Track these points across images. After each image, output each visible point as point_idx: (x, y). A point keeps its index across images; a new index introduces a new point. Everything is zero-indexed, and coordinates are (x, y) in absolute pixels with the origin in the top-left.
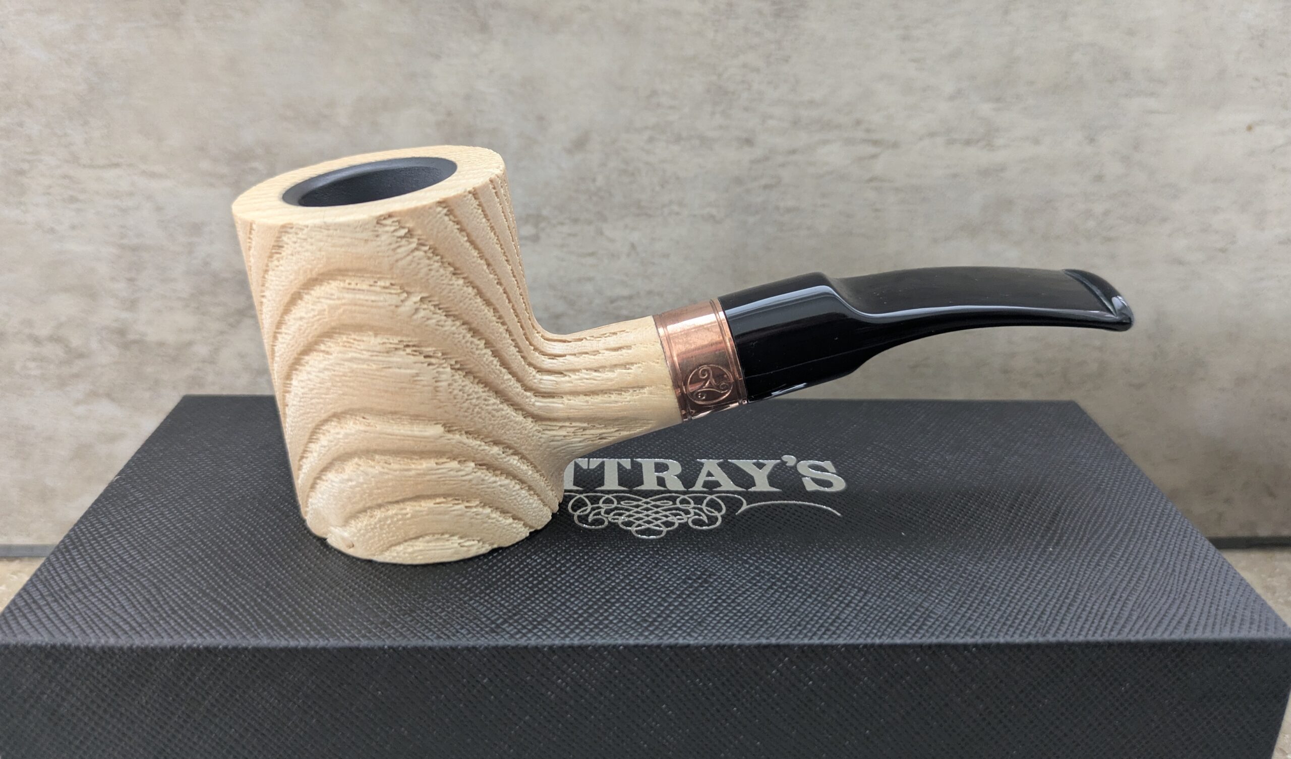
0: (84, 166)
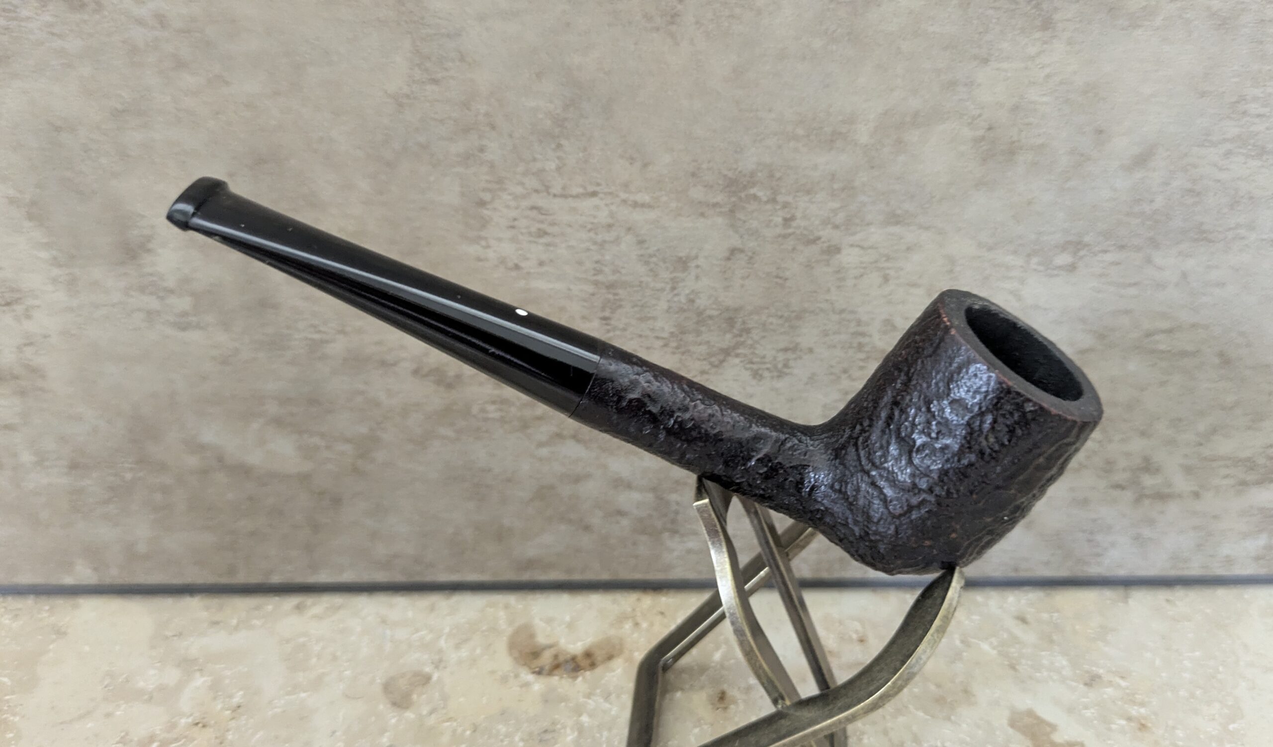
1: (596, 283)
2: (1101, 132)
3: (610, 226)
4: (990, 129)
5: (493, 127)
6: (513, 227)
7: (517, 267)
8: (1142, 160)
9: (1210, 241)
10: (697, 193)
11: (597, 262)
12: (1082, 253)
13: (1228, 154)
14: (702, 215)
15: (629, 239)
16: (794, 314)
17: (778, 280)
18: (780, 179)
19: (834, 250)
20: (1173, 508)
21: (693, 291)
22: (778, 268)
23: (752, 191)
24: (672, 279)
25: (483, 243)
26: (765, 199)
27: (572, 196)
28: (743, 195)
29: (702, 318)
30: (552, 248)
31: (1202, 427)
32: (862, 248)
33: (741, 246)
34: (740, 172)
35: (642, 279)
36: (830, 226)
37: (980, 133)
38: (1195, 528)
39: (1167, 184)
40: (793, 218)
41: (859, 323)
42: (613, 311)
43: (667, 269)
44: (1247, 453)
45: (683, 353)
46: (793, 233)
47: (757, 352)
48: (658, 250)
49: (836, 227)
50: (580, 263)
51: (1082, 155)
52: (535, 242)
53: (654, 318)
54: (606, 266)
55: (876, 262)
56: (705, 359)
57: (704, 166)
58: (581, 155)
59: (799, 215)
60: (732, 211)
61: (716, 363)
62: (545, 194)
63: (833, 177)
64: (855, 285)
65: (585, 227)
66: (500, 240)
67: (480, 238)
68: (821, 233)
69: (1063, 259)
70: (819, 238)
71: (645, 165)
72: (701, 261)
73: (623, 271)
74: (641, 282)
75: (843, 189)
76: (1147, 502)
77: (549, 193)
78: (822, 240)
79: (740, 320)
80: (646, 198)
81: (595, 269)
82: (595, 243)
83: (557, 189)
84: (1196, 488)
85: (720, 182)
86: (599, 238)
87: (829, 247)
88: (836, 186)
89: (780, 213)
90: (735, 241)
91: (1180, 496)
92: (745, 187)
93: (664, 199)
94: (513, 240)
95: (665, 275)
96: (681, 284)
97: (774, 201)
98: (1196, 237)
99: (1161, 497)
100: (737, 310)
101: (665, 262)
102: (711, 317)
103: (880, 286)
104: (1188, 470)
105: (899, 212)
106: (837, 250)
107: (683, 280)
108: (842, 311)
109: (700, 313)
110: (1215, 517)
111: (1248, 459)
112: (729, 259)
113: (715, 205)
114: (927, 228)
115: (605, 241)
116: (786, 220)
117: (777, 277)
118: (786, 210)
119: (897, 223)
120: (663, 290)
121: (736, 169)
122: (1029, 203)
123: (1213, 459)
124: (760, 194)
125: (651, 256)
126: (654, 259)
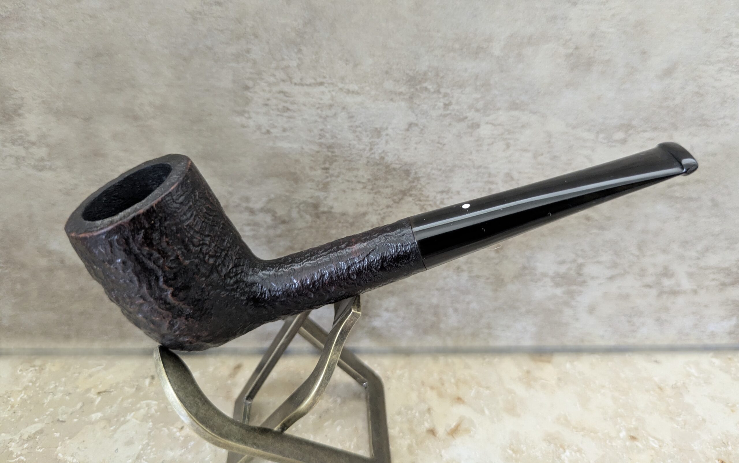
0: (295, 84)
1: (321, 145)
2: (644, 53)
3: (331, 106)
4: (576, 48)
5: (256, 36)
6: (266, 105)
7: (268, 132)
8: (668, 72)
9: (708, 126)
10: (389, 85)
11: (322, 130)
12: (631, 132)
13: (721, 70)
14: (392, 100)
15: (344, 114)
16: (448, 168)
17: (439, 145)
18: (442, 77)
19: (476, 126)
20: (681, 300)
21: (384, 151)
22: (439, 137)
23: (425, 85)
24: (370, 143)
25: (246, 115)
26: (432, 90)
27: (307, 85)
28: (418, 87)
29: (389, 170)
30: (292, 120)
31: (700, 247)
32: (493, 125)
33: (416, 122)
34: (417, 72)
35: (351, 142)
36: (473, 110)
37: (570, 51)
38: (694, 313)
39: (683, 88)
40: (450, 104)
41: (490, 175)
42: (331, 163)
43: (368, 136)
44: (726, 265)
45: (376, 193)
46: (450, 114)
47: (423, 193)
48: (362, 123)
49: (477, 110)
50: (310, 131)
51: (632, 68)
52: (281, 115)
53: (358, 169)
54: (328, 133)
55: (502, 134)
56: (389, 198)
57: (394, 67)
58: (314, 57)
59: (454, 102)
60: (411, 98)
61: (397, 200)
62: (289, 82)
63: (477, 77)
64: (488, 150)
65: (315, 106)
66: (258, 113)
67: (244, 112)
68: (468, 114)
69: (619, 135)
70: (466, 118)
71: (355, 66)
72: (390, 131)
73: (339, 137)
74: (350, 144)
75: (482, 86)
76: (665, 296)
77: (291, 83)
78: (469, 118)
79: (414, 171)
80: (354, 87)
81: (320, 135)
82: (321, 117)
83: (297, 80)
84: (695, 287)
85: (404, 78)
86: (324, 114)
87: (473, 124)
88: (478, 83)
89: (442, 100)
90: (412, 119)
91: (685, 292)
92: (420, 82)
93: (368, 88)
94: (266, 114)
95: (366, 140)
96: (376, 147)
97: (439, 92)
98: (700, 123)
99: (674, 293)
100: (411, 165)
101: (366, 131)
102: (394, 169)
103: (504, 151)
104: (691, 275)
105: (518, 101)
106: (478, 126)
107: (378, 144)
108: (479, 167)
109: (387, 167)
110: (706, 306)
111: (727, 269)
112: (407, 130)
113: (401, 94)
114: (535, 113)
115: (327, 116)
116: (445, 105)
117: (438, 143)
118: (446, 98)
119: (516, 109)
120: (364, 150)
121: (414, 70)
122: (599, 98)
123: (706, 268)
124: (430, 87)
125: (357, 127)
126: (359, 129)
